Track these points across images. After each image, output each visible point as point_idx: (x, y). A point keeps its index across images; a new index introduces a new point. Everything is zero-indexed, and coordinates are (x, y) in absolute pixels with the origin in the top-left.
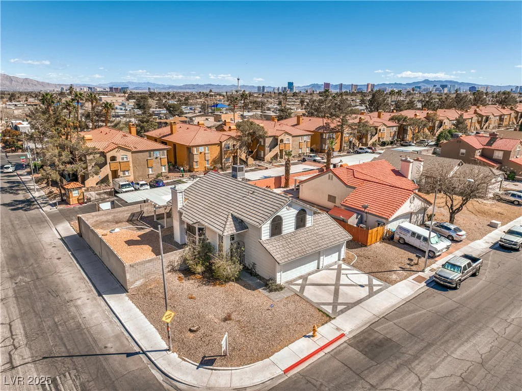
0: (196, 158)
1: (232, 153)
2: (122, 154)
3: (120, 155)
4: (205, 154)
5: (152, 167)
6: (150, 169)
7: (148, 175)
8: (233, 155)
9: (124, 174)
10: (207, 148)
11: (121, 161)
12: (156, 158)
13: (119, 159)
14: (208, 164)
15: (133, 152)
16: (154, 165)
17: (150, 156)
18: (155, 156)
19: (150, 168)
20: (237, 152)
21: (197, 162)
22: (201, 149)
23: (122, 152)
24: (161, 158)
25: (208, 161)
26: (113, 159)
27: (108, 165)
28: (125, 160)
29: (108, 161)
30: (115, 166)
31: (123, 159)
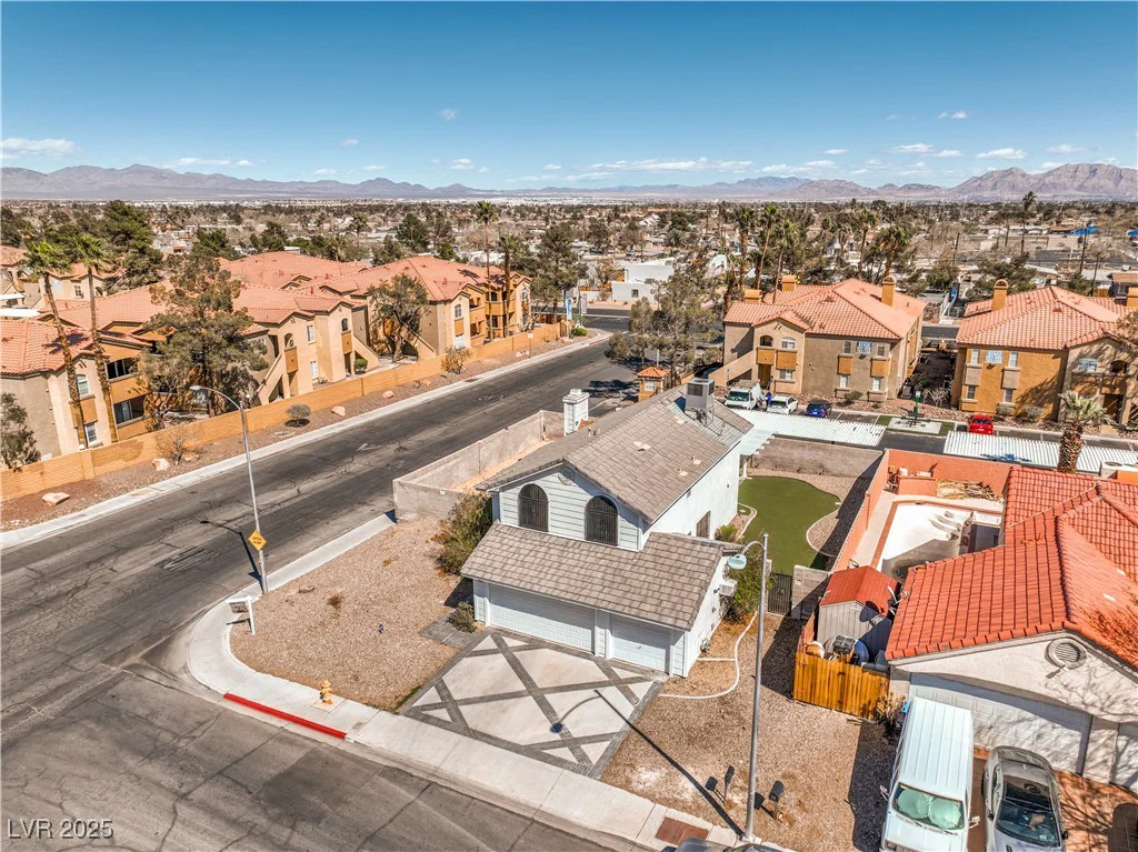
0: (972, 377)
1: (1104, 385)
2: (786, 334)
3: (780, 335)
4: (1003, 370)
5: (846, 376)
6: (843, 380)
7: (836, 390)
8: (1105, 390)
9: (783, 376)
10: (1012, 357)
11: (780, 348)
12: (862, 357)
13: (777, 345)
14: (1009, 399)
15: (808, 335)
16: (853, 371)
17: (848, 350)
18: (860, 352)
19: (844, 375)
20: (1123, 386)
21: (973, 387)
22: (995, 357)
23: (786, 332)
24: (872, 360)
25: (1010, 391)
26: (766, 341)
27: (754, 352)
28: (790, 348)
29: (757, 343)
30: (767, 356)
31: (785, 344)
